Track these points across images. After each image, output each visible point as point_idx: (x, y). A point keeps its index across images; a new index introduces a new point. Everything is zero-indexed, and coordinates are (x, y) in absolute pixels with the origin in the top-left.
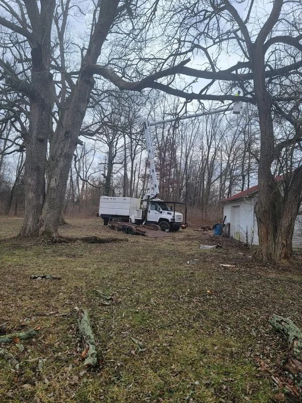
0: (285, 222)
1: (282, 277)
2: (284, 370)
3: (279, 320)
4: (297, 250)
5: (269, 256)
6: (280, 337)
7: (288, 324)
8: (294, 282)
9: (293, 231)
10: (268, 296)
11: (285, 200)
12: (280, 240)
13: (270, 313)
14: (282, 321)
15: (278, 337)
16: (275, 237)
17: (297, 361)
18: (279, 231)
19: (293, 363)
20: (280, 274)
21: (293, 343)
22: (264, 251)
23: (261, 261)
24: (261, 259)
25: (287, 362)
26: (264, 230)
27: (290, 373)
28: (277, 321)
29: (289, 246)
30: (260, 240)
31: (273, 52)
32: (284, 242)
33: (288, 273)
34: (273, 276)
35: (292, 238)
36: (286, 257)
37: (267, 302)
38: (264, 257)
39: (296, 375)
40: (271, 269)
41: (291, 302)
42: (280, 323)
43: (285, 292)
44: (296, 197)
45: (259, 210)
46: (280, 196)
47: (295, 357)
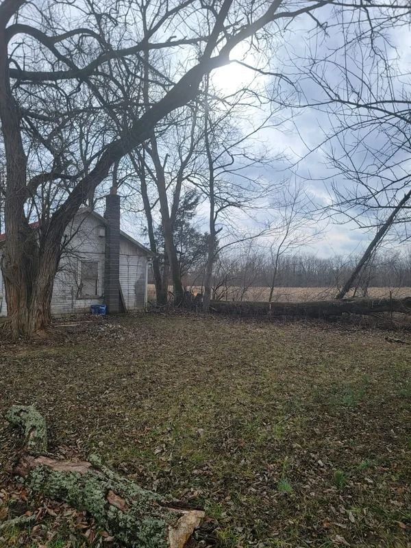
0: (41, 282)
1: (37, 353)
2: (14, 475)
3: (17, 411)
4: (60, 316)
5: (21, 328)
6: (16, 434)
7: (28, 413)
8: (48, 357)
9: (52, 291)
10: (11, 383)
11: (41, 253)
12: (36, 305)
13: (9, 405)
14: (22, 410)
15: (13, 435)
16: (29, 302)
17: (30, 457)
18: (34, 294)
19: (25, 461)
20: (33, 350)
21: (29, 435)
22: (14, 322)
23: (10, 337)
24: (10, 335)
25: (17, 463)
26: (14, 293)
27: (20, 476)
28: (15, 414)
29: (46, 311)
30: (9, 309)
31: (20, 44)
32: (41, 308)
33: (44, 347)
34: (23, 354)
35: (50, 302)
36: (43, 327)
37: (8, 392)
38: (14, 331)
39: (26, 476)
40: (22, 346)
41: (41, 382)
42: (18, 415)
43: (35, 371)
44: (54, 249)
45: (7, 266)
46: (35, 246)
47: (28, 453)
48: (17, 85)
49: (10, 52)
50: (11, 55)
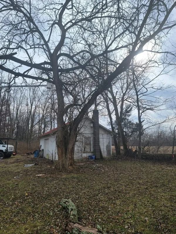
0: (70, 146)
1: (69, 176)
2: (66, 231)
3: (65, 201)
4: (77, 160)
5: (63, 167)
6: (65, 212)
7: (69, 203)
8: (74, 178)
9: (74, 150)
10: (61, 189)
11: (70, 135)
12: (68, 156)
13: (61, 198)
14: (66, 201)
15: (64, 212)
16: (66, 154)
17: (72, 223)
18: (67, 151)
19: (70, 225)
20: (68, 175)
21: (70, 213)
22: (61, 163)
23: (59, 169)
24: (59, 168)
25: (67, 225)
26: (60, 151)
27: (68, 231)
28: (64, 203)
29: (72, 158)
30: (59, 157)
31: (62, 60)
32: (70, 157)
33: (72, 173)
34: (64, 176)
35: (74, 154)
36: (71, 165)
37: (60, 193)
38: (61, 167)
39: (71, 232)
40: (64, 173)
41: (72, 189)
42: (65, 203)
43: (70, 184)
44: (75, 133)
45: (58, 141)
46: (68, 132)
47: (71, 221)
48: (61, 74)
49: (58, 63)
50: (59, 64)
